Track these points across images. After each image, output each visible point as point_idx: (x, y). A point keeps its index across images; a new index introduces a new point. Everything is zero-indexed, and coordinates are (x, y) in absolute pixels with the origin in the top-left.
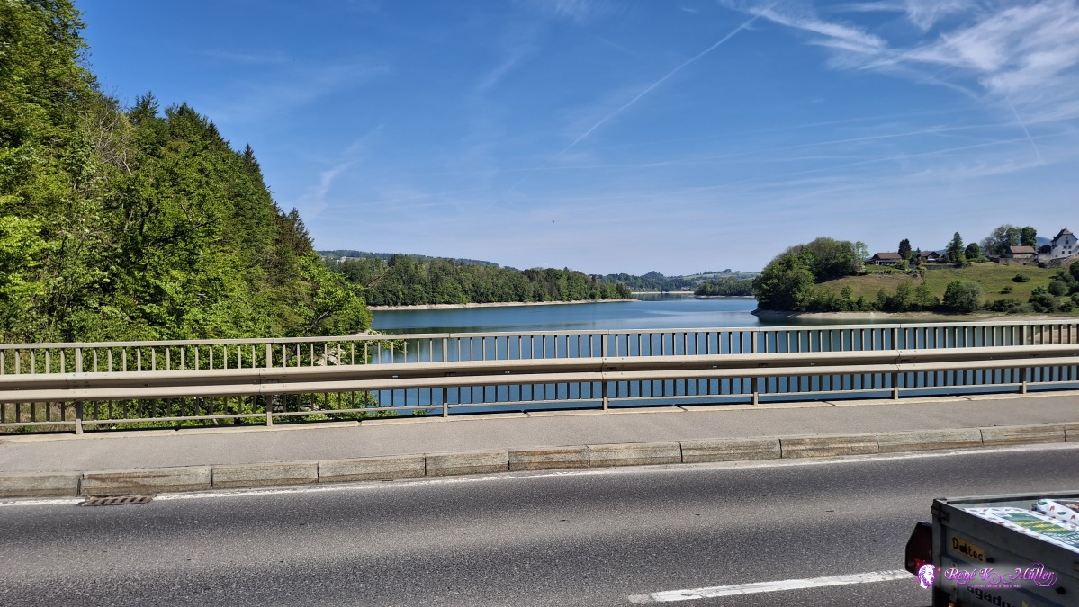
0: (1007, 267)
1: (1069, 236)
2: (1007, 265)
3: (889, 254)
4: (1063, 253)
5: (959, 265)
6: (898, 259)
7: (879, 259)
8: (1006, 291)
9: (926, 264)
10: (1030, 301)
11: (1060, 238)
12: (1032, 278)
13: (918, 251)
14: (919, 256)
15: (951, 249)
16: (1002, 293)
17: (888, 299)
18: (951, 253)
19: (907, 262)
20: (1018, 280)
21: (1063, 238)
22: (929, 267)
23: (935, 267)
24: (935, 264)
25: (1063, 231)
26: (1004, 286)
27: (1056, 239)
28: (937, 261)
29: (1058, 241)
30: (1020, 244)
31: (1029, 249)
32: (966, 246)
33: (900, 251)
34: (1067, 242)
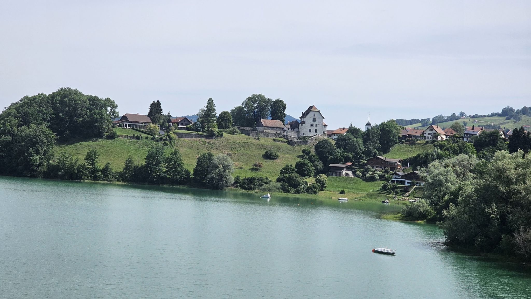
0: (257, 141)
1: (316, 113)
2: (258, 139)
3: (138, 115)
4: (310, 131)
5: (211, 135)
6: (149, 123)
7: (128, 121)
8: (256, 168)
9: (178, 131)
10: (279, 180)
11: (309, 115)
12: (280, 155)
13: (169, 116)
14: (169, 121)
15: (203, 116)
16: (253, 169)
17: (136, 168)
18: (203, 121)
19: (157, 126)
20: (269, 156)
21: (311, 115)
22: (180, 135)
23: (186, 136)
24: (187, 132)
25: (311, 107)
26: (254, 162)
27: (304, 115)
28: (187, 129)
29: (307, 117)
30: (270, 118)
31: (278, 123)
32: (218, 115)
33: (150, 115)
34: (314, 120)
